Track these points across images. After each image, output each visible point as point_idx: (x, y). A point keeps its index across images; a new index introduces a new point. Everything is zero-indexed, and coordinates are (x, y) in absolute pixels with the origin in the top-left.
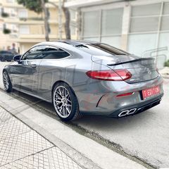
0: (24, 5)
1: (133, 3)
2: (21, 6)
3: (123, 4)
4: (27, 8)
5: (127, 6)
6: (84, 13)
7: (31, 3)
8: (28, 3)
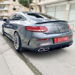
0: (22, 4)
1: (71, 2)
2: (21, 5)
3: (66, 3)
4: (23, 5)
5: (68, 3)
6: (47, 7)
7: (25, 3)
8: (24, 3)
